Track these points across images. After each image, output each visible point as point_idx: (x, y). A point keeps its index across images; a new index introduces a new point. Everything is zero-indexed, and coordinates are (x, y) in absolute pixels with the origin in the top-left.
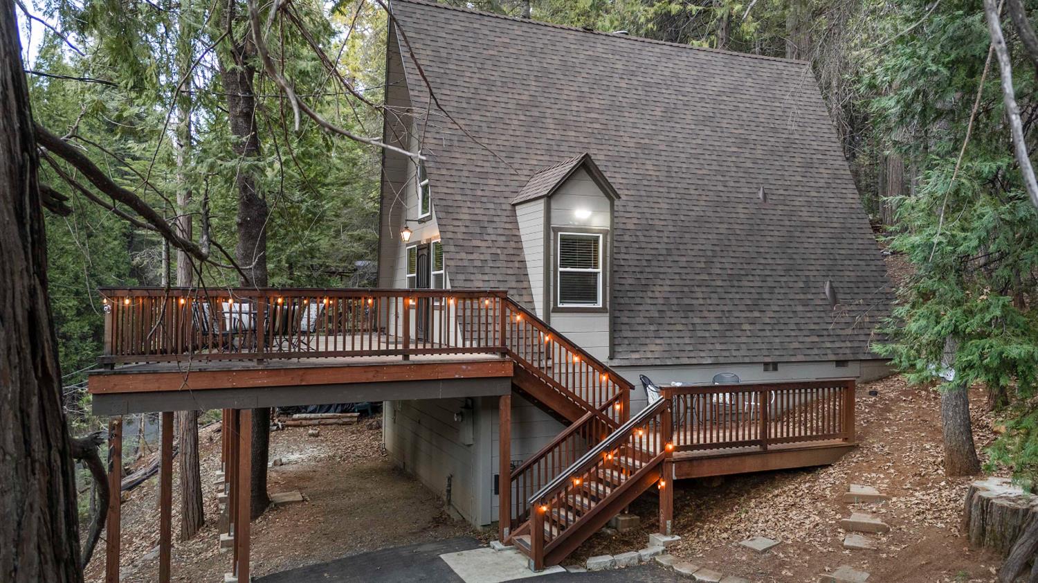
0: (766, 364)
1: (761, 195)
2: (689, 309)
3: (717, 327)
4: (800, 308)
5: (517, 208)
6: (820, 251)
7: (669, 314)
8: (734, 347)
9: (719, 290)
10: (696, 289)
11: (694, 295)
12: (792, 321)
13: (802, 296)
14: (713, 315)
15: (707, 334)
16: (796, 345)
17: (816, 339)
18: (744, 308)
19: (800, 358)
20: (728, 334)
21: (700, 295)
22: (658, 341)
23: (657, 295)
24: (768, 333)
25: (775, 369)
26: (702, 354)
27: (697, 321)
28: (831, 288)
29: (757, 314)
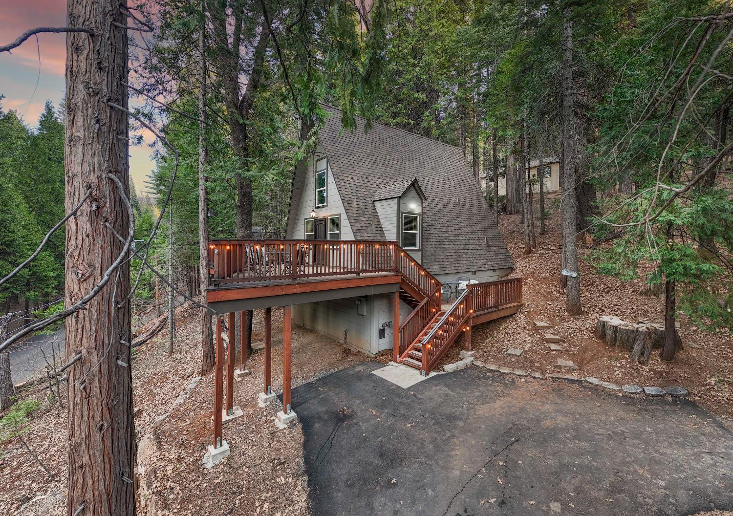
0: (472, 271)
1: (457, 201)
2: (444, 249)
3: (455, 257)
4: (479, 248)
5: (376, 204)
6: (480, 225)
7: (438, 252)
8: (462, 265)
9: (453, 241)
10: (445, 240)
11: (444, 243)
12: (477, 253)
13: (478, 243)
14: (453, 251)
15: (452, 260)
16: (481, 263)
17: (486, 261)
18: (462, 248)
19: (483, 269)
20: (459, 259)
21: (447, 243)
22: (436, 264)
23: (432, 243)
24: (471, 259)
25: (475, 274)
26: (453, 268)
27: (448, 254)
28: (487, 240)
29: (466, 251)
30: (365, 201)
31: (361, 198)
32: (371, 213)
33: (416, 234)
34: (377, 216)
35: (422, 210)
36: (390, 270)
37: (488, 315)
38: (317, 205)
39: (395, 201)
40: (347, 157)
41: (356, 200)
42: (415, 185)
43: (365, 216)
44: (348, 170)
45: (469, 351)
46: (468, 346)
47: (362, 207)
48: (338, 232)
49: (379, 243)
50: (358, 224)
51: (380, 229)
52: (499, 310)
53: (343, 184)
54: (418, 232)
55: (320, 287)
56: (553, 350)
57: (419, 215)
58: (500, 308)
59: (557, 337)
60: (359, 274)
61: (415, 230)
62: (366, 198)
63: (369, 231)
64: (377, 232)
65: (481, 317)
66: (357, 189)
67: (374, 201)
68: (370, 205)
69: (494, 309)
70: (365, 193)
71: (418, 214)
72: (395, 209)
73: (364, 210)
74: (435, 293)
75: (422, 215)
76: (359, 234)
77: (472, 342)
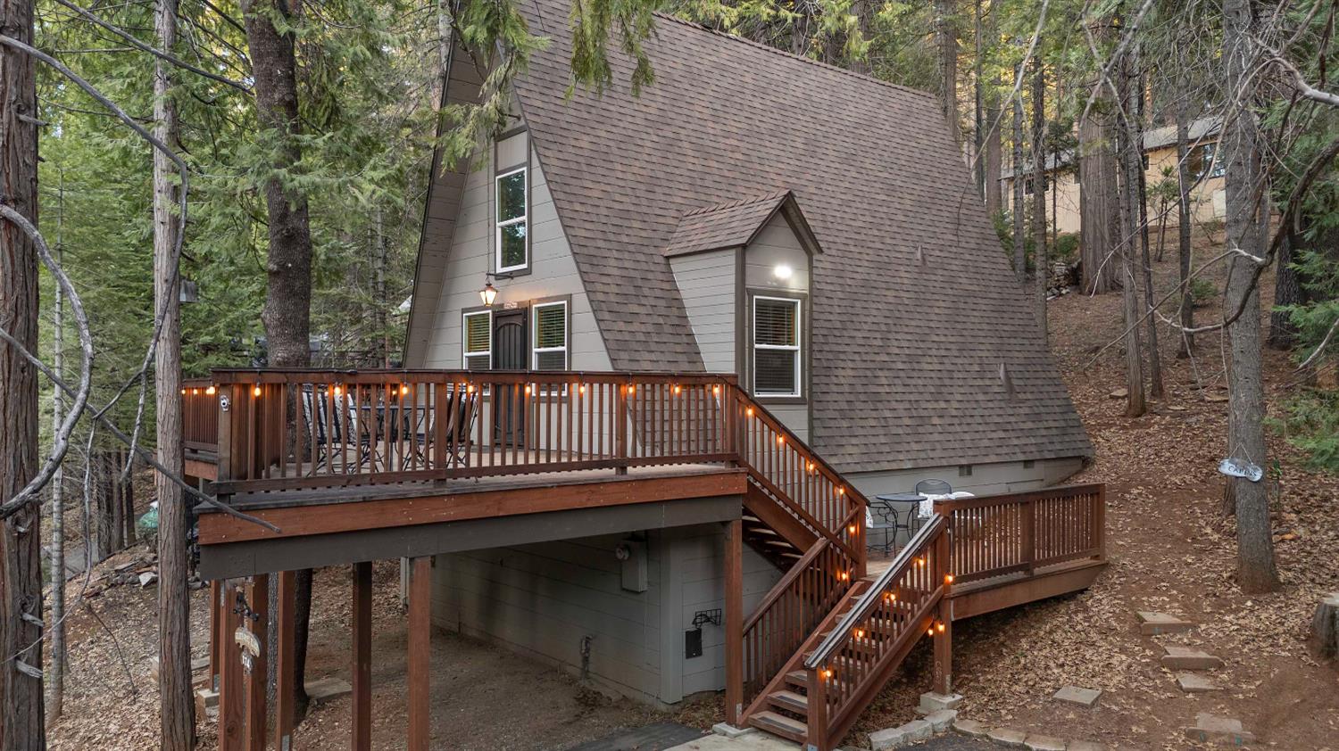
0: (961, 466)
1: (919, 255)
2: (876, 399)
3: (907, 421)
4: (981, 397)
5: (676, 265)
6: (985, 327)
7: (859, 405)
8: (928, 446)
9: (902, 374)
10: (880, 373)
11: (878, 381)
12: (976, 413)
13: (980, 382)
14: (901, 406)
15: (900, 431)
16: (986, 443)
17: (1002, 435)
18: (928, 397)
19: (993, 459)
20: (921, 430)
21: (884, 381)
22: (854, 441)
23: (842, 381)
24: (958, 429)
25: (970, 473)
26: (901, 457)
27: (888, 414)
28: (1006, 372)
29: (943, 405)
30: (641, 257)
31: (631, 248)
32: (659, 293)
33: (792, 353)
34: (679, 300)
35: (811, 282)
36: (714, 459)
37: (1001, 592)
38: (500, 270)
39: (730, 259)
40: (589, 130)
41: (616, 254)
42: (787, 210)
43: (643, 301)
44: (592, 170)
45: (943, 693)
46: (943, 679)
47: (632, 274)
48: (564, 348)
49: (683, 381)
50: (621, 326)
51: (685, 339)
52: (1032, 578)
53: (578, 207)
54: (798, 347)
55: (513, 506)
56: (1188, 691)
57: (802, 297)
58: (1037, 571)
59: (1202, 655)
60: (623, 469)
61: (791, 342)
62: (646, 250)
63: (653, 347)
64: (679, 348)
65: (980, 595)
66: (619, 222)
67: (668, 258)
68: (659, 268)
69: (1020, 575)
70: (644, 234)
71: (799, 296)
72: (732, 279)
73: (640, 283)
74: (846, 526)
75: (811, 297)
76: (624, 355)
77: (956, 669)
